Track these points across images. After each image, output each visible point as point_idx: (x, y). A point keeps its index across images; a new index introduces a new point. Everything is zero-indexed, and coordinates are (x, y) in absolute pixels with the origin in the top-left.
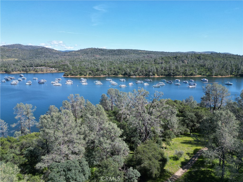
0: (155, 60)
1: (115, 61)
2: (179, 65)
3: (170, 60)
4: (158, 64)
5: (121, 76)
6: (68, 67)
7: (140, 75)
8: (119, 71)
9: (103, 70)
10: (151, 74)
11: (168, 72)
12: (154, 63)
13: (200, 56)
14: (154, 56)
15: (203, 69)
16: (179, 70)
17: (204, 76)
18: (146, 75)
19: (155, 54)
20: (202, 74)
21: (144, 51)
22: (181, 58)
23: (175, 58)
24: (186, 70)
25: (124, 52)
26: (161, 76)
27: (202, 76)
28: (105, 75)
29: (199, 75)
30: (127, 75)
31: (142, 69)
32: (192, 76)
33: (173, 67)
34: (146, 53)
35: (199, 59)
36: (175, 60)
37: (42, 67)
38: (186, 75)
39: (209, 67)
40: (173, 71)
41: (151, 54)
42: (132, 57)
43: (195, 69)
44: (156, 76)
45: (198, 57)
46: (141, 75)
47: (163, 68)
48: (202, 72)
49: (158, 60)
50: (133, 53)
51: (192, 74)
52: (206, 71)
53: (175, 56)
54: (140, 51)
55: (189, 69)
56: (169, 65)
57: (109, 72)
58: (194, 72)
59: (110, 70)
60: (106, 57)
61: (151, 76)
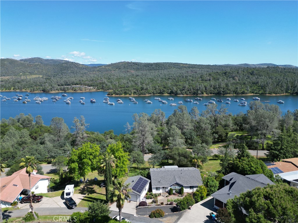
0: (202, 76)
1: (156, 78)
2: (229, 83)
3: (218, 76)
4: (206, 81)
5: (166, 94)
6: (106, 85)
7: (187, 93)
8: (164, 89)
9: (147, 89)
10: (199, 92)
11: (217, 91)
12: (201, 80)
13: (253, 72)
14: (199, 70)
15: (256, 87)
16: (230, 88)
17: (256, 94)
18: (194, 93)
19: (200, 68)
20: (255, 93)
21: (186, 64)
22: (231, 74)
23: (224, 74)
24: (237, 88)
25: (162, 66)
26: (210, 95)
27: (255, 94)
28: (150, 94)
29: (251, 93)
30: (173, 94)
31: (190, 87)
32: (244, 95)
33: (223, 85)
34: (189, 67)
35: (252, 74)
36: (225, 76)
37: (77, 85)
38: (237, 93)
39: (263, 85)
40: (223, 89)
41: (195, 69)
42: (173, 73)
43: (247, 87)
44: (205, 95)
45: (251, 72)
46: (189, 93)
47: (212, 86)
48: (255, 90)
49: (205, 76)
50: (174, 67)
51: (243, 93)
52: (259, 89)
53: (224, 72)
54: (182, 65)
55: (241, 87)
56: (219, 83)
57: (154, 91)
58: (246, 90)
59: (155, 88)
60: (144, 72)
61: (199, 95)
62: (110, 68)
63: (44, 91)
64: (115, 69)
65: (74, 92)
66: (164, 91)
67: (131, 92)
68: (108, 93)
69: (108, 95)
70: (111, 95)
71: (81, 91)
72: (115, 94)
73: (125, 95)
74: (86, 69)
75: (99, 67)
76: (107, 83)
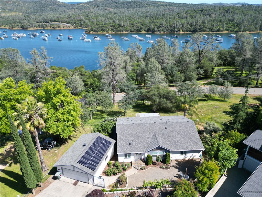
0: (179, 14)
1: (133, 16)
2: (206, 20)
3: (195, 14)
4: (183, 18)
5: (144, 32)
6: (84, 22)
7: (164, 31)
8: (142, 26)
9: (125, 26)
10: (176, 29)
11: (194, 28)
12: (178, 17)
13: (229, 10)
14: (176, 9)
15: (232, 24)
16: (206, 25)
17: (231, 32)
18: (171, 31)
19: (177, 6)
20: (230, 30)
21: (164, 2)
22: (208, 12)
23: (201, 12)
24: (213, 26)
25: (140, 4)
26: (186, 32)
27: (229, 32)
28: (128, 31)
29: (226, 31)
30: (150, 31)
31: (167, 24)
32: (219, 32)
33: (200, 22)
34: (166, 6)
35: (227, 12)
36: (201, 14)
37: (56, 23)
38: (212, 31)
39: (238, 22)
40: (200, 27)
41: (172, 7)
42: (151, 11)
43: (223, 24)
44: (182, 32)
45: (227, 10)
46: (166, 31)
47: (188, 23)
48: (230, 27)
49: (182, 14)
50: (152, 5)
51: (219, 30)
52: (234, 26)
53: (201, 9)
54: (159, 3)
55: (217, 25)
56: (196, 20)
57: (132, 28)
58: (222, 27)
59: (132, 25)
60: (122, 10)
61: (176, 33)
62: (88, 6)
63: (23, 27)
64: (93, 7)
65: (53, 29)
66: (141, 28)
67: (109, 29)
68: (86, 30)
69: (86, 32)
70: (88, 32)
71: (60, 29)
72: (92, 31)
73: (102, 32)
74: (65, 6)
75: (77, 4)
76: (85, 20)
